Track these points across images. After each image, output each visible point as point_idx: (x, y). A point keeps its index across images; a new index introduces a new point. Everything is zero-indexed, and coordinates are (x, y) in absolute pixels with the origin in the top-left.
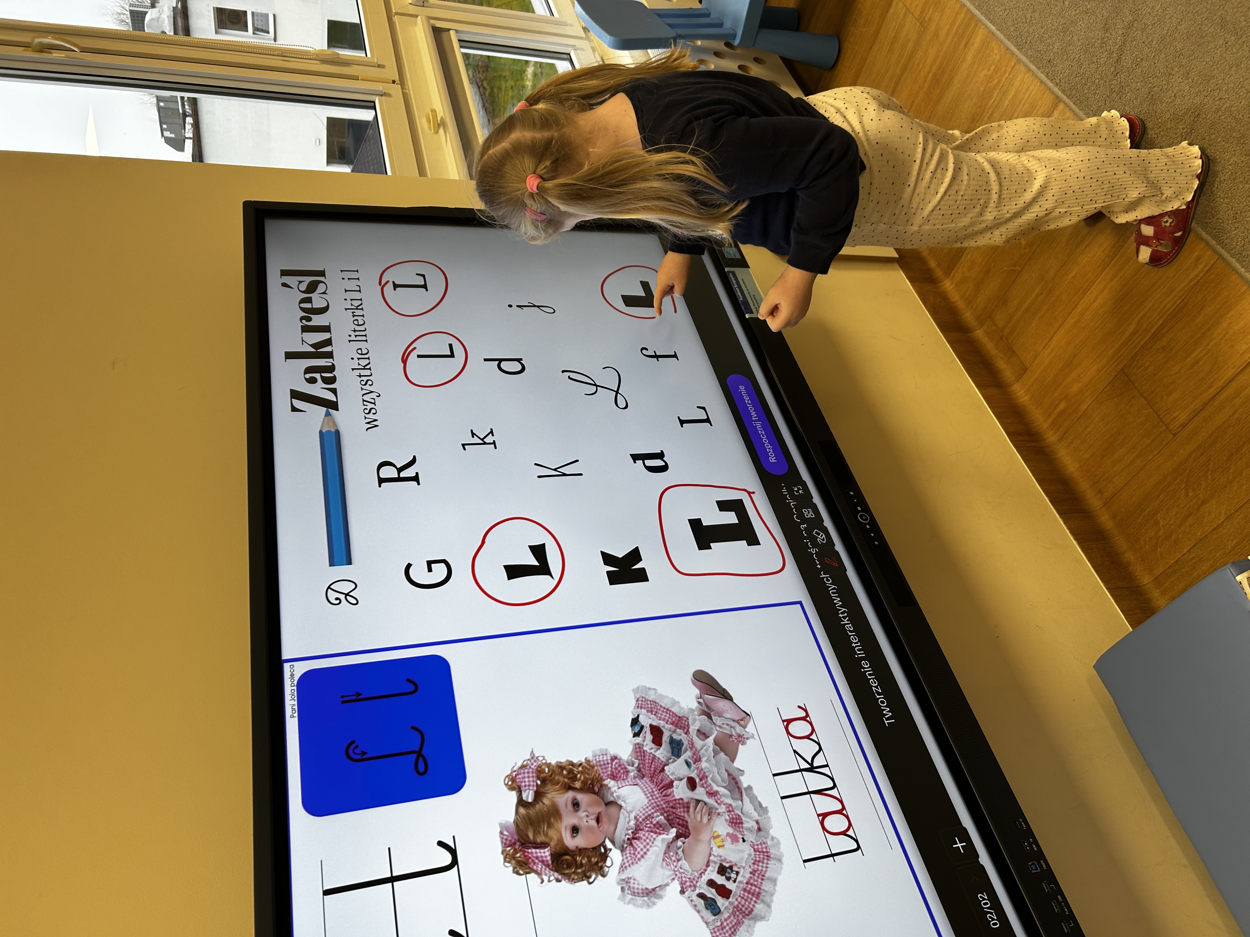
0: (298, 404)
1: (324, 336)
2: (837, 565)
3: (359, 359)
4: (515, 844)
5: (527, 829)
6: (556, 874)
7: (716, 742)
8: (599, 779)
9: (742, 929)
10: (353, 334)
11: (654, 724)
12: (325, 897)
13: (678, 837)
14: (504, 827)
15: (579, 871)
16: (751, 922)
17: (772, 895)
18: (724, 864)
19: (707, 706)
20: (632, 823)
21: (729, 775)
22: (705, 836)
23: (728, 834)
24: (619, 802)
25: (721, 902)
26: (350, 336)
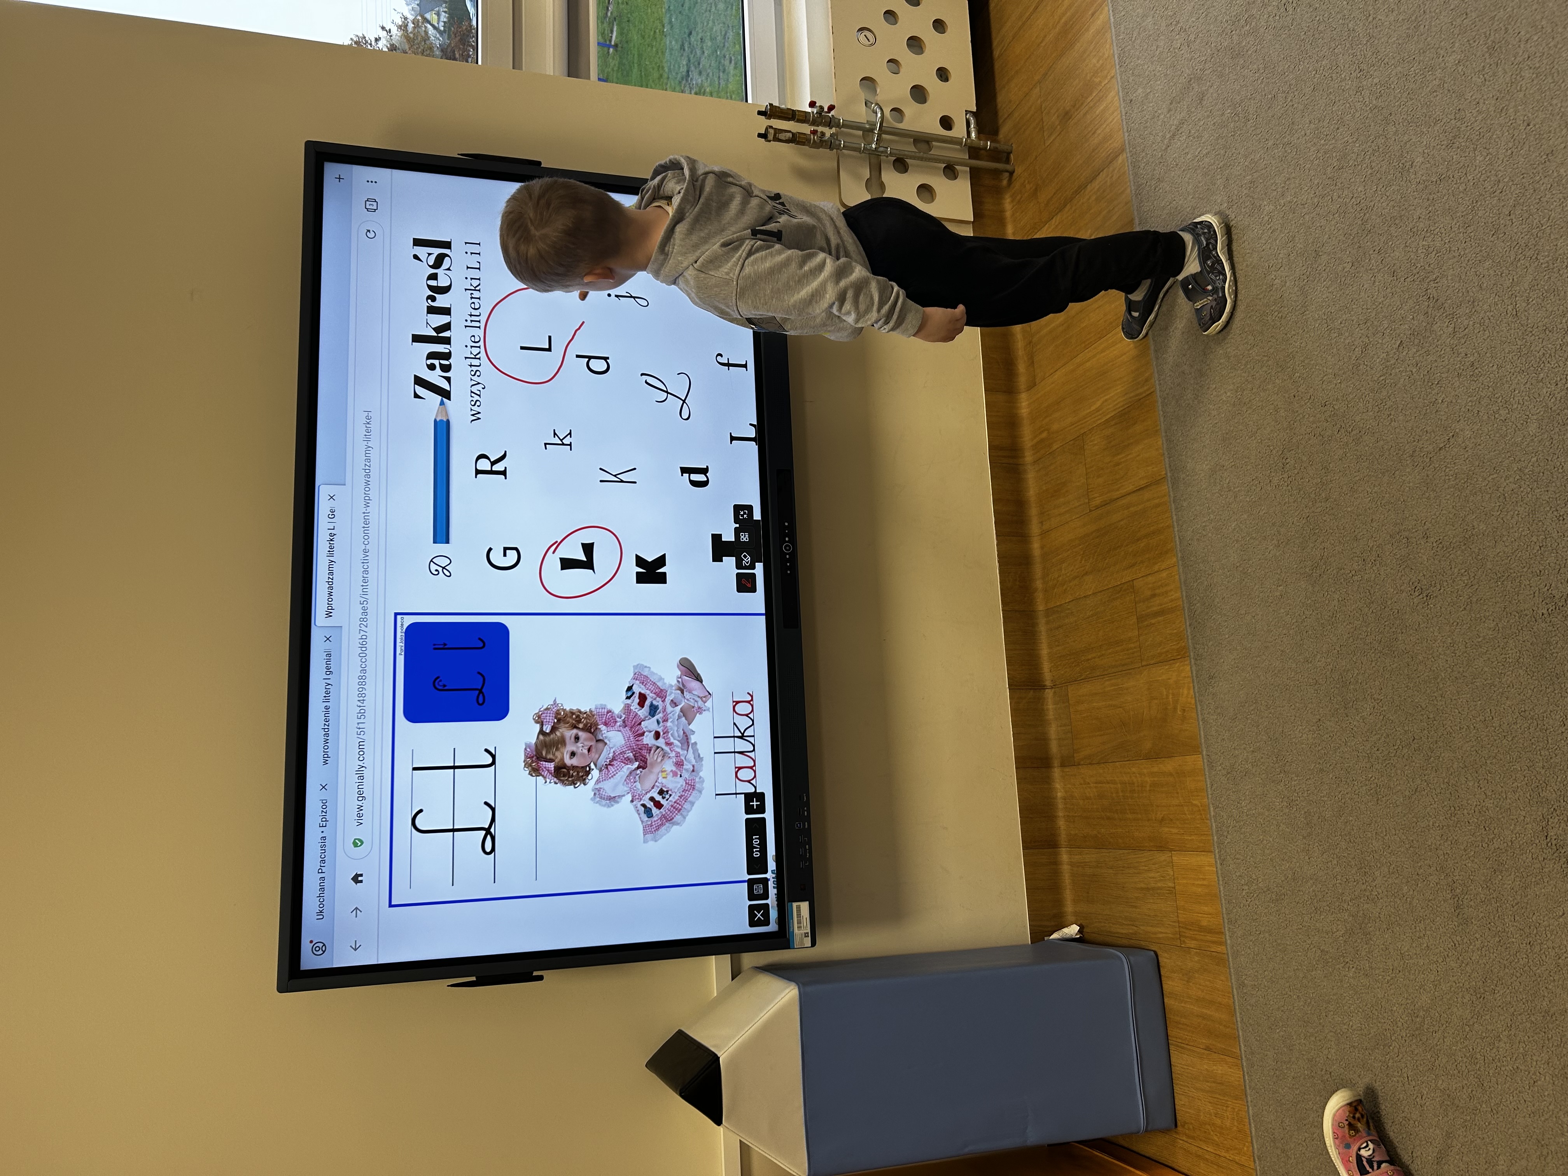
1: (445, 319)
4: (533, 757)
5: (542, 749)
6: (555, 779)
7: (682, 710)
8: (596, 724)
9: (663, 828)
11: (643, 692)
12: (413, 771)
13: (638, 768)
14: (528, 746)
15: (570, 779)
16: (671, 825)
17: (689, 811)
18: (664, 789)
19: (683, 685)
20: (611, 755)
21: (684, 733)
22: (656, 770)
23: (672, 771)
24: (606, 741)
25: (655, 811)
26: (466, 320)
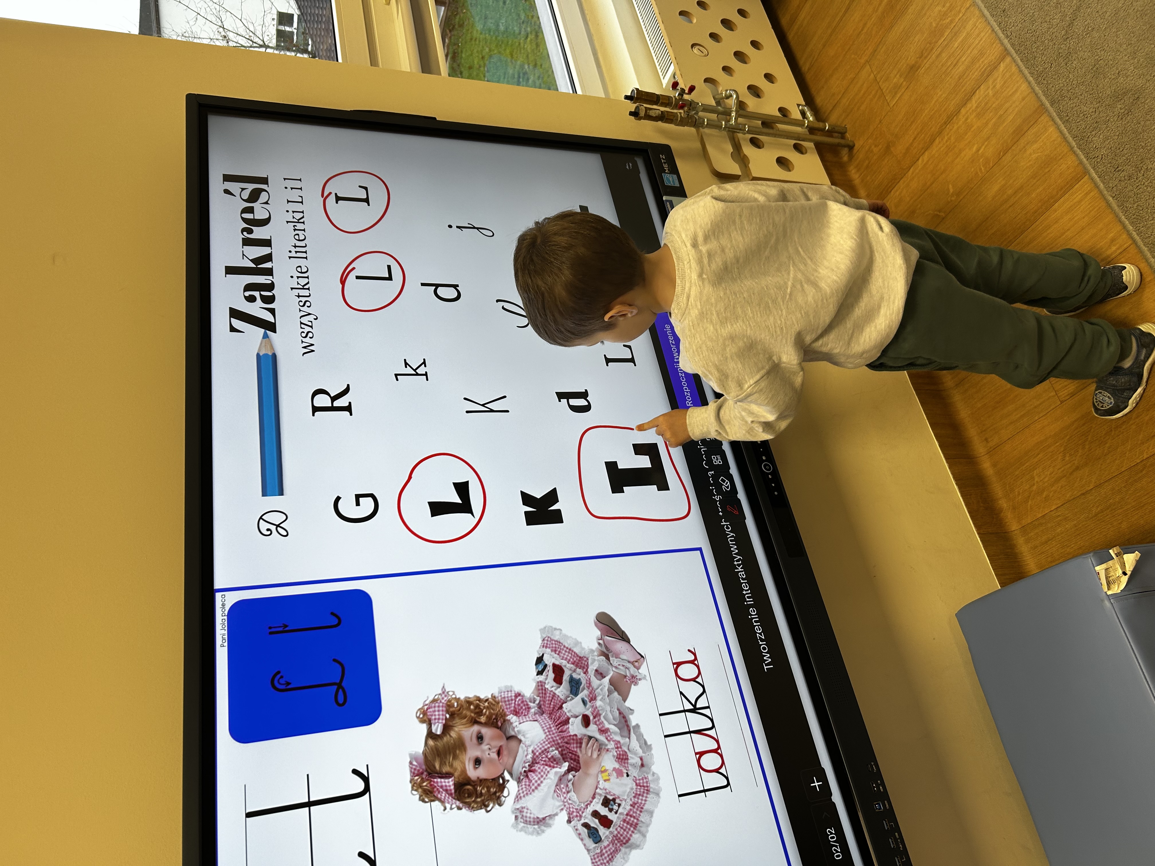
0: (237, 324)
1: (265, 251)
2: (737, 513)
3: (298, 277)
4: (422, 773)
5: (434, 760)
6: (458, 803)
7: (611, 682)
8: (503, 714)
9: (619, 856)
10: (293, 250)
11: (557, 663)
12: (247, 819)
13: (569, 770)
14: (413, 758)
15: (479, 800)
16: (627, 850)
17: (648, 826)
18: (609, 797)
19: (606, 647)
20: (530, 756)
21: (620, 713)
22: (594, 770)
23: (614, 769)
24: (520, 737)
25: (603, 831)
26: (290, 252)
